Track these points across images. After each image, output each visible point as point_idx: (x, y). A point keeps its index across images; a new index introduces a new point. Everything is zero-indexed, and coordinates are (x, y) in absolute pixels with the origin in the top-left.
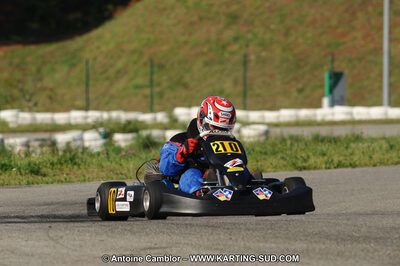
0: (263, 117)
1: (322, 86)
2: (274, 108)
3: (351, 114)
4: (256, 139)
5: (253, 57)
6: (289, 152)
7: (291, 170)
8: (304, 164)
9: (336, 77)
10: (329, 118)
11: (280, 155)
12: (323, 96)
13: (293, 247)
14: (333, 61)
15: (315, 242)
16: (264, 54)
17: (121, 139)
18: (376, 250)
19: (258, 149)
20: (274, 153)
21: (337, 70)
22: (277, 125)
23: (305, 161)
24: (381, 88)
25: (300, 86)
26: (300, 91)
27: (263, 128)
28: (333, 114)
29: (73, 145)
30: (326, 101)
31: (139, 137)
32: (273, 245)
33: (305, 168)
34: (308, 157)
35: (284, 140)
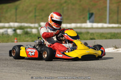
9: (91, 15)
12: (87, 20)
17: (19, 31)
29: (4, 33)
31: (24, 31)
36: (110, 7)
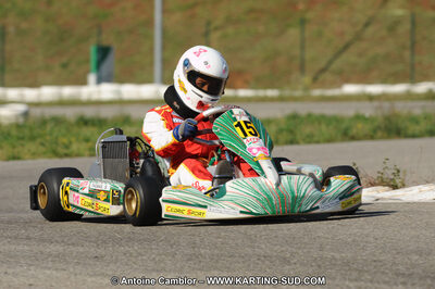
0: (22, 95)
1: (88, 61)
2: (35, 85)
3: (119, 92)
4: (13, 121)
5: (11, 29)
6: (48, 138)
7: (50, 157)
8: (66, 151)
9: (104, 52)
10: (95, 97)
11: (39, 140)
12: (88, 72)
13: (48, 250)
14: (100, 33)
15: (73, 244)
16: (24, 25)
18: (140, 254)
19: (14, 132)
20: (33, 138)
21: (105, 43)
22: (37, 104)
23: (67, 147)
24: (152, 64)
25: (65, 60)
26: (65, 66)
27: (21, 108)
28: (99, 92)
30: (92, 78)
32: (26, 248)
33: (67, 155)
34: (70, 143)
35: (44, 122)
36: (163, 22)
